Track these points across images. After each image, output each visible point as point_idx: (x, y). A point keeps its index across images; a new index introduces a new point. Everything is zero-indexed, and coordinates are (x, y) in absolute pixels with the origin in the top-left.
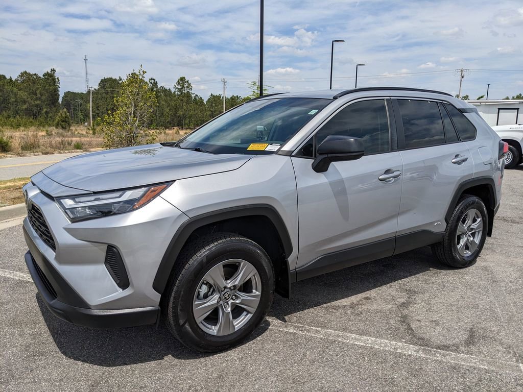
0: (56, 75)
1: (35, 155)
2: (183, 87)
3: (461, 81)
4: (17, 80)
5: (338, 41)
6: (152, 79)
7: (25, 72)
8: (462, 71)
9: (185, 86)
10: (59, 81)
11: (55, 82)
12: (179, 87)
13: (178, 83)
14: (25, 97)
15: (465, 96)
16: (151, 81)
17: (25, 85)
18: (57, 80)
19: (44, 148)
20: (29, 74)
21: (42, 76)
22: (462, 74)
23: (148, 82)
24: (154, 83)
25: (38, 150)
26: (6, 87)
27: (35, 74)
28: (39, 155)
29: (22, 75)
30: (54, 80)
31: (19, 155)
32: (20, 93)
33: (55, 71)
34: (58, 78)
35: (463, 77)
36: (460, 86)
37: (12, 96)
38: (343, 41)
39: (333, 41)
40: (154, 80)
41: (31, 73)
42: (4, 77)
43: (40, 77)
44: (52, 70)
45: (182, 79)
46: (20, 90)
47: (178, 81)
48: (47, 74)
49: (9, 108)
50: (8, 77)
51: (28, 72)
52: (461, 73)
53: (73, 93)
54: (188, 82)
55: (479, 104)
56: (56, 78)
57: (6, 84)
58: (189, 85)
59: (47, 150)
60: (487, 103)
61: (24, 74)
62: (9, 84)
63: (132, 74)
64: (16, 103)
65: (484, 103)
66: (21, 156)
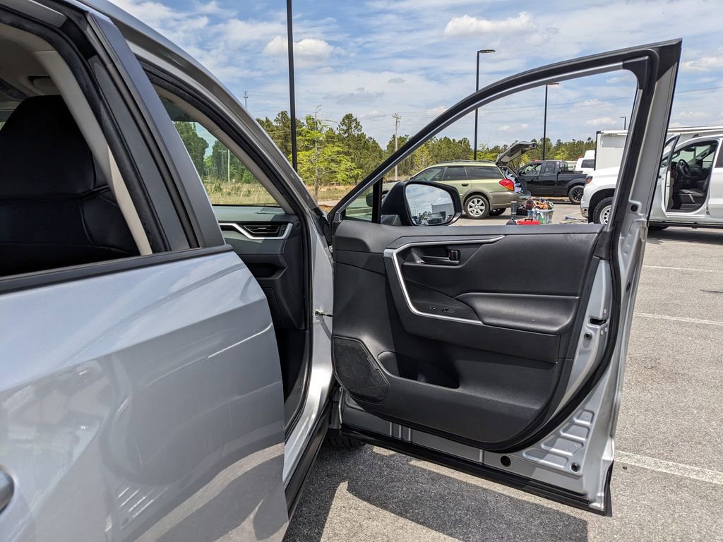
2: (349, 127)
5: (485, 51)
9: (353, 126)
12: (344, 128)
13: (343, 123)
38: (495, 51)
39: (478, 52)
45: (349, 117)
47: (343, 120)
54: (356, 119)
58: (358, 124)
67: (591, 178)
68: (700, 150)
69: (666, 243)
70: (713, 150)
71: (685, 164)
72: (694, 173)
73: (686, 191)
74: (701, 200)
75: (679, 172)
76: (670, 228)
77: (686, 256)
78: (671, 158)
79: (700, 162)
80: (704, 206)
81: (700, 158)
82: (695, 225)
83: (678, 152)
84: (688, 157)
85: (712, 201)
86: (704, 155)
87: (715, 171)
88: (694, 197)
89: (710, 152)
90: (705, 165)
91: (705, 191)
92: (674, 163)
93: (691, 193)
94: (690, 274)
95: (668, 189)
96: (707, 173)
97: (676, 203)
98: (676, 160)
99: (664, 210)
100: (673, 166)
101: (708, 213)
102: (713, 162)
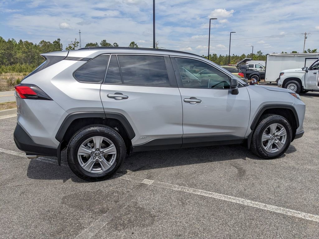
0: (61, 42)
3: (305, 40)
4: (39, 46)
5: (213, 19)
6: (115, 43)
7: (43, 41)
8: (306, 34)
10: (62, 45)
11: (60, 46)
16: (114, 45)
17: (43, 48)
18: (61, 45)
20: (46, 42)
22: (305, 36)
24: (117, 46)
26: (33, 50)
27: (49, 42)
29: (41, 43)
30: (59, 45)
33: (60, 40)
34: (62, 44)
35: (306, 38)
36: (305, 44)
37: (36, 55)
39: (210, 19)
40: (117, 44)
41: (47, 41)
42: (32, 44)
43: (51, 44)
44: (58, 40)
45: (133, 43)
46: (40, 51)
47: (130, 44)
48: (55, 42)
49: (34, 62)
50: (34, 44)
52: (305, 35)
54: (136, 44)
55: (293, 56)
57: (33, 48)
60: (298, 55)
61: (43, 42)
62: (34, 48)
63: (104, 41)
64: (38, 59)
65: (297, 55)
67: (284, 73)
99: (317, 86)
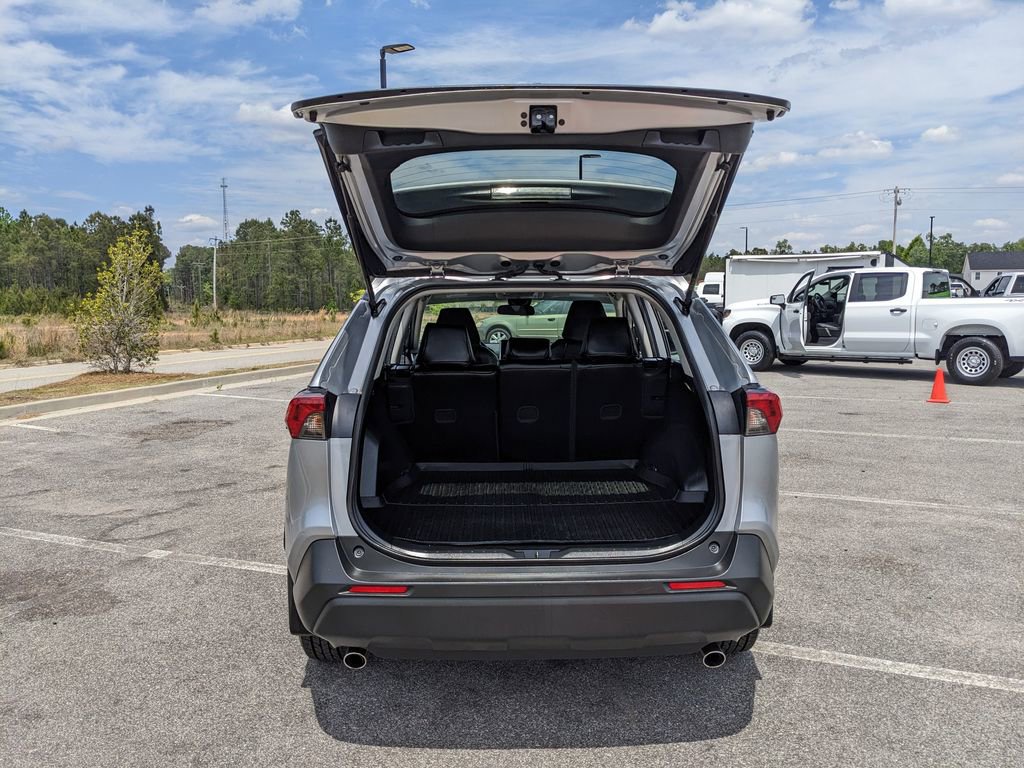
0: (156, 218)
1: (50, 364)
3: (896, 210)
4: (84, 229)
6: (330, 221)
7: (98, 215)
8: (896, 191)
10: (160, 228)
11: (152, 230)
14: (96, 260)
15: (945, 234)
16: (328, 224)
17: (97, 237)
18: (156, 227)
19: (66, 351)
20: (105, 217)
21: (127, 221)
22: (896, 197)
23: (324, 227)
24: (335, 228)
25: (56, 354)
26: (64, 241)
27: (115, 218)
28: (56, 363)
29: (92, 219)
30: (152, 227)
31: (20, 363)
32: (87, 251)
33: (153, 210)
34: (159, 223)
35: (899, 204)
37: (74, 257)
40: (334, 222)
41: (109, 216)
42: (62, 223)
43: (124, 223)
44: (147, 210)
46: (87, 247)
48: (136, 217)
49: (67, 280)
50: (70, 223)
51: (102, 214)
52: (894, 195)
53: (196, 248)
55: (795, 261)
56: (155, 222)
57: (63, 236)
59: (73, 356)
61: (96, 217)
62: (67, 237)
63: (292, 213)
64: (80, 271)
65: (804, 260)
66: (23, 366)
67: (730, 311)
68: (834, 283)
69: (805, 377)
70: (846, 283)
71: (821, 298)
72: (829, 307)
73: (823, 325)
74: (837, 334)
75: (816, 306)
76: (809, 362)
77: (825, 388)
78: (808, 292)
79: (834, 295)
80: (840, 340)
81: (834, 291)
82: (833, 358)
83: (813, 286)
84: (822, 290)
85: (847, 335)
86: (838, 288)
87: (849, 305)
88: (831, 331)
89: (844, 286)
90: (840, 298)
91: (840, 325)
92: (810, 297)
93: (827, 327)
94: (830, 402)
95: (806, 323)
96: (841, 306)
97: (814, 337)
98: (812, 294)
99: (803, 344)
100: (810, 301)
101: (844, 347)
102: (846, 294)
